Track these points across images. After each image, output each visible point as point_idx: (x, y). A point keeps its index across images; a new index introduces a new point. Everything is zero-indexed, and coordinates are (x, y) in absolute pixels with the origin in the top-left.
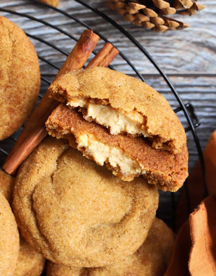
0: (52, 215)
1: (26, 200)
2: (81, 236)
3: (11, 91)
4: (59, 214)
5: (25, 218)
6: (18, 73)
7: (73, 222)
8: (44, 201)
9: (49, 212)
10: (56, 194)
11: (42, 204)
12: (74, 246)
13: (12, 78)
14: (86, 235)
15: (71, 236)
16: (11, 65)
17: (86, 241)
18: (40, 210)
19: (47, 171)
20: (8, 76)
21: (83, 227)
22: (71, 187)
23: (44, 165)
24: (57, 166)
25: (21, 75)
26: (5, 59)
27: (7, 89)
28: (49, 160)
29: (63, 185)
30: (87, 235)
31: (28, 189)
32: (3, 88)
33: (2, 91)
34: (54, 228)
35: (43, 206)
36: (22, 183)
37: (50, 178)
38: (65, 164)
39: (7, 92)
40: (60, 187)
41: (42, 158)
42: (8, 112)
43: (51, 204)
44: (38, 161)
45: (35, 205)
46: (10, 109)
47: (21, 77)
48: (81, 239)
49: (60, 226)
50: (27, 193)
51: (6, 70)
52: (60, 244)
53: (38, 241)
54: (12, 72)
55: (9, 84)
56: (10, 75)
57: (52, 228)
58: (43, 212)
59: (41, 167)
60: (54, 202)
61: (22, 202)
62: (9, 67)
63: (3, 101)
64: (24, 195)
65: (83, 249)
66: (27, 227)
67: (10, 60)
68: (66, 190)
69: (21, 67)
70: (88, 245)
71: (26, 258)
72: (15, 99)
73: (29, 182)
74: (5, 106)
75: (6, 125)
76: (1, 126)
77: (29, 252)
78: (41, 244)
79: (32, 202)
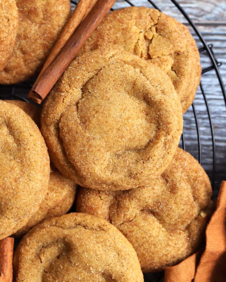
0: (78, 144)
1: (52, 128)
2: (106, 163)
3: (46, 28)
4: (85, 142)
5: (52, 146)
6: (52, 10)
7: (98, 150)
8: (70, 130)
9: (75, 140)
10: (81, 123)
11: (68, 132)
12: (100, 172)
13: (47, 16)
14: (111, 161)
15: (97, 164)
16: (46, 3)
17: (111, 167)
18: (66, 138)
19: (72, 100)
20: (43, 14)
21: (108, 153)
22: (95, 116)
23: (69, 94)
24: (82, 94)
25: (55, 13)
27: (41, 25)
28: (74, 88)
29: (88, 114)
30: (113, 161)
31: (54, 118)
32: (38, 25)
33: (37, 27)
34: (80, 156)
35: (69, 135)
36: (49, 112)
37: (75, 107)
38: (90, 92)
39: (41, 28)
40: (85, 116)
41: (66, 87)
42: (42, 48)
43: (77, 133)
44: (63, 90)
45: (61, 134)
46: (44, 44)
47: (55, 14)
48: (107, 166)
49: (86, 154)
50: (54, 122)
51: (40, 8)
52: (86, 170)
53: (66, 167)
54: (46, 10)
55: (43, 21)
56: (44, 13)
57: (78, 156)
58: (69, 141)
59: (66, 96)
60: (79, 131)
61: (49, 130)
62: (44, 5)
63: (38, 36)
64: (51, 123)
65: (108, 175)
66: (55, 153)
68: (91, 119)
69: (55, 6)
70: (113, 171)
71: (56, 189)
72: (49, 35)
73: (55, 111)
74: (39, 41)
75: (39, 61)
76: (35, 61)
77: (60, 182)
78: (69, 170)
79: (58, 130)
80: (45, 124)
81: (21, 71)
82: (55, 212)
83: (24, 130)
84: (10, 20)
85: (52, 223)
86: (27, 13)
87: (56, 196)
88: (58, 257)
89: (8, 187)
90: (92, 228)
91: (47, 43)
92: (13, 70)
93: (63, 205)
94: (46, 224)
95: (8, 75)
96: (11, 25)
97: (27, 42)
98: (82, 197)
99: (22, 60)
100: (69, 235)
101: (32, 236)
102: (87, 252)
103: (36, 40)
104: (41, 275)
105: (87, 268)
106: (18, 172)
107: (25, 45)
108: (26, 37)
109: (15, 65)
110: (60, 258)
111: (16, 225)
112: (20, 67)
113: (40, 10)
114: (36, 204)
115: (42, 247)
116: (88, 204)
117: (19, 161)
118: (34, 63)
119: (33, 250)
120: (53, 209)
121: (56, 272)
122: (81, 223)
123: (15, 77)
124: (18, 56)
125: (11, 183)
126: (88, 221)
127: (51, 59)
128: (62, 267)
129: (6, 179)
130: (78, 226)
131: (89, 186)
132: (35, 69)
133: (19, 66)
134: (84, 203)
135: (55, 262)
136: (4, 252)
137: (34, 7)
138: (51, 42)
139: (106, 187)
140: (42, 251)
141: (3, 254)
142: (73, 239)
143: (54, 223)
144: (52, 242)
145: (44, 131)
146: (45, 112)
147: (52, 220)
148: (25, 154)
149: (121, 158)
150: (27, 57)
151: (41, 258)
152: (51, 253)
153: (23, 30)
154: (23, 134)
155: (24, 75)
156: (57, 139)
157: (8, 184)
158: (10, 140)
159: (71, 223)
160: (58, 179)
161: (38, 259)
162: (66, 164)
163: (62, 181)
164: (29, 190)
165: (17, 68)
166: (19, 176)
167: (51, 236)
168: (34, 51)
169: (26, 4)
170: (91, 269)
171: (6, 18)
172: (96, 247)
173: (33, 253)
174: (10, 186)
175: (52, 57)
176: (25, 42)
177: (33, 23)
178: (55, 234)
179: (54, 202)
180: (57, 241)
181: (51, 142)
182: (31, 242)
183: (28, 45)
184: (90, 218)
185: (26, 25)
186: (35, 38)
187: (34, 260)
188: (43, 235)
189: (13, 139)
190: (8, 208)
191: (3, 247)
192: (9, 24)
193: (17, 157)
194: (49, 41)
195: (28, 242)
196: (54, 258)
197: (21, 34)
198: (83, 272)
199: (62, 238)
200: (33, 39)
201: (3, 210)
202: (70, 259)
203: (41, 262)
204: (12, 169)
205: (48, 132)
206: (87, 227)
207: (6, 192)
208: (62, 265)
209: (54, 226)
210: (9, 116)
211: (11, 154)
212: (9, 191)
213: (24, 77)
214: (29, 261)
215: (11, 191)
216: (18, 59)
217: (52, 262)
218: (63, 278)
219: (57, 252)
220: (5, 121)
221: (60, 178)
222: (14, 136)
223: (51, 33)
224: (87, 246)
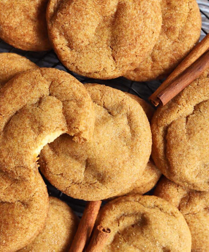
0: (179, 149)
1: (161, 129)
2: (195, 168)
3: (178, 46)
4: (185, 149)
5: (157, 143)
6: (188, 34)
7: (193, 158)
8: (176, 136)
9: (178, 145)
10: (187, 133)
11: (175, 137)
12: (188, 174)
13: (182, 36)
14: (199, 168)
15: (188, 167)
16: (184, 26)
17: (197, 173)
18: (171, 141)
19: (185, 113)
20: (179, 34)
21: (199, 162)
22: (200, 132)
23: (184, 108)
24: (193, 111)
25: (189, 36)
26: (181, 20)
27: (175, 43)
28: (189, 105)
29: (194, 128)
30: (200, 168)
31: (166, 122)
32: (172, 42)
33: (171, 43)
34: (177, 158)
35: (175, 139)
36: (163, 116)
37: (185, 119)
38: (200, 111)
39: (174, 45)
40: (192, 129)
41: (184, 102)
42: (169, 60)
43: (181, 140)
44: (181, 103)
45: (168, 136)
46: (171, 58)
47: (189, 37)
48: (194, 170)
49: (183, 158)
50: (164, 125)
51: (179, 29)
52: (178, 170)
53: (162, 162)
54: (182, 32)
55: (177, 40)
56: (181, 33)
57: (176, 158)
58: (173, 144)
59: (181, 109)
60: (184, 139)
61: (158, 130)
62: (182, 27)
63: (169, 51)
64: (162, 125)
65: (193, 178)
66: (157, 149)
67: (184, 22)
68: (196, 133)
69: (191, 31)
70: (198, 176)
71: (146, 174)
72: (179, 53)
73: (169, 117)
74: (169, 55)
75: (164, 70)
76: (160, 70)
77: (151, 170)
78: (164, 165)
79: (166, 132)
80: (157, 124)
81: (147, 74)
82: (139, 190)
83: (140, 125)
84: (154, 33)
85: (136, 199)
86: (167, 29)
87: (145, 179)
88: (133, 226)
89: (116, 166)
90: (166, 212)
91: (175, 59)
92: (141, 71)
93: (147, 187)
94: (131, 198)
95: (135, 74)
96: (154, 37)
97: (159, 53)
98: (163, 186)
99: (150, 66)
100: (148, 213)
101: (118, 205)
102: (158, 229)
103: (167, 53)
104: (115, 235)
105: (154, 241)
106: (127, 156)
107: (157, 54)
108: (159, 48)
109: (143, 68)
110: (135, 227)
111: (110, 194)
112: (148, 70)
113: (177, 30)
114: (131, 182)
115: (123, 215)
116: (166, 192)
117: (130, 148)
118: (159, 71)
119: (115, 215)
120: (138, 187)
121: (128, 236)
122: (159, 206)
123: (140, 76)
124: (148, 61)
125: (119, 164)
126: (165, 206)
127: (176, 74)
128: (134, 234)
129: (117, 159)
130: (156, 207)
131: (174, 180)
132: (158, 75)
133: (146, 69)
134: (164, 190)
135: (129, 229)
136: (93, 210)
137: (173, 26)
138: (178, 59)
139: (187, 185)
140: (122, 218)
141: (91, 212)
142: (150, 217)
143: (138, 200)
144: (132, 214)
145: (154, 129)
146: (159, 115)
147: (137, 197)
148: (136, 144)
149: (206, 168)
150: (155, 65)
151: (120, 223)
152: (129, 221)
153: (159, 42)
154: (139, 127)
155: (147, 77)
156: (163, 139)
157: (117, 164)
158: (128, 129)
159: (151, 204)
160: (150, 167)
161: (117, 222)
162: (163, 160)
163: (152, 169)
164: (131, 172)
165: (144, 70)
166: (127, 160)
167: (133, 209)
168: (162, 62)
169: (168, 21)
170: (157, 242)
171: (152, 30)
172: (166, 228)
173: (114, 217)
174: (118, 166)
175: (178, 73)
176: (158, 52)
177: (169, 38)
178: (137, 209)
179: (142, 183)
180: (137, 214)
181: (157, 140)
182: (116, 209)
183: (159, 56)
184: (167, 204)
185: (163, 38)
186: (167, 51)
187: (114, 222)
188: (128, 206)
189: (130, 129)
190: (110, 181)
191: (93, 207)
192: (153, 36)
193: (129, 145)
194: (177, 57)
195: (114, 208)
196: (129, 225)
197: (157, 45)
198: (150, 243)
199: (142, 213)
200: (165, 52)
201: (106, 181)
202: (143, 230)
203: (119, 226)
204: (123, 153)
205: (157, 131)
206: (162, 210)
207: (113, 169)
208: (135, 233)
209: (137, 201)
210: (131, 110)
211: (125, 141)
212: (116, 169)
213: (146, 78)
214: (109, 222)
215: (118, 169)
216: (148, 64)
217: (127, 228)
218: (132, 242)
219: (133, 221)
220: (127, 113)
221: (152, 167)
222: (131, 127)
223: (180, 51)
224: (160, 226)
